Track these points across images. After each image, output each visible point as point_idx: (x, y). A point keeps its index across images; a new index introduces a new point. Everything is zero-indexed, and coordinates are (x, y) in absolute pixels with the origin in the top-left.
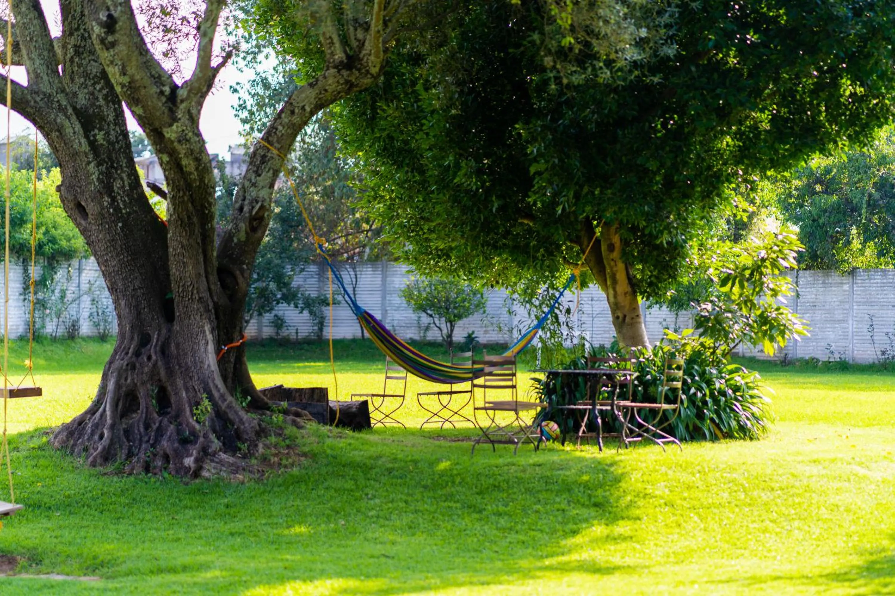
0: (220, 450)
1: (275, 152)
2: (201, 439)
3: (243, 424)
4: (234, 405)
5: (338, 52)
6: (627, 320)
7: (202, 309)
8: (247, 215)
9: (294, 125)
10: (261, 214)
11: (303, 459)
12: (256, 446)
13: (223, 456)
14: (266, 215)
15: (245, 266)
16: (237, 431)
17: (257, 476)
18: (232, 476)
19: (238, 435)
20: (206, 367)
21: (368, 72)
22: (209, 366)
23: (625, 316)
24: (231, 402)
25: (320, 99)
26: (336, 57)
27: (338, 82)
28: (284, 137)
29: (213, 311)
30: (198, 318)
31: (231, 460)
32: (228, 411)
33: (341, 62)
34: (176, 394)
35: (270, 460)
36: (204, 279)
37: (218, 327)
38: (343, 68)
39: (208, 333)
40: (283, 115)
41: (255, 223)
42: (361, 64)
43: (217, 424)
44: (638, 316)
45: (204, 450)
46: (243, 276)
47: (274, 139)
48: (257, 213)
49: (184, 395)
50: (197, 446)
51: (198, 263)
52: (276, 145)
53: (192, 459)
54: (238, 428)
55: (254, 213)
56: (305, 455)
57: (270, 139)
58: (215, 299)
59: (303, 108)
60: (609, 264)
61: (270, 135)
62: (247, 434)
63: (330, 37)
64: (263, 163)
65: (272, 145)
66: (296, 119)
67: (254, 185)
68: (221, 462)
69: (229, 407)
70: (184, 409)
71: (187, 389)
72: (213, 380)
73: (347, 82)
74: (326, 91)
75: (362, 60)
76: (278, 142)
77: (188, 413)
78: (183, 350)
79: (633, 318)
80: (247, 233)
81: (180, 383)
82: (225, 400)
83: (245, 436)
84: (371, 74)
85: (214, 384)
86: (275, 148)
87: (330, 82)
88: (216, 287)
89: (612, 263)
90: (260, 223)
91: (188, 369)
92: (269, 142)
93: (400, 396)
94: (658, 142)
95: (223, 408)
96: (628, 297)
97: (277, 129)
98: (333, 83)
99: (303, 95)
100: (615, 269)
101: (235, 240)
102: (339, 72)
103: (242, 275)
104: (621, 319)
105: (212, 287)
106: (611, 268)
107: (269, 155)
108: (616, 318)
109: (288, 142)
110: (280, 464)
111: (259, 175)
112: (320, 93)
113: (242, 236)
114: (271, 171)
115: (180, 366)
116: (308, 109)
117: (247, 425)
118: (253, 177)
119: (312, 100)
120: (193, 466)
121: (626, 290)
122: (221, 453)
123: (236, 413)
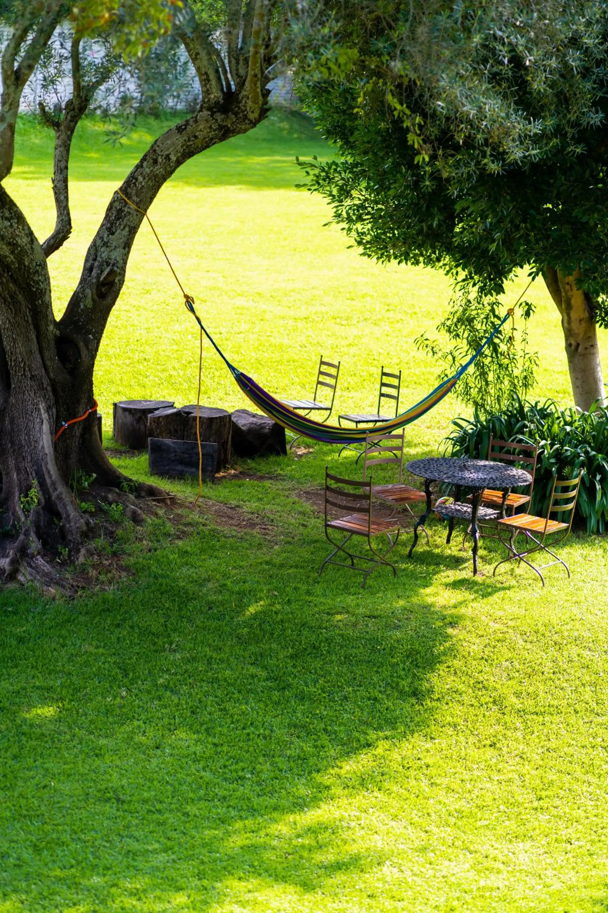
0: (39, 554)
1: (133, 206)
2: (22, 537)
3: (69, 522)
4: (64, 496)
5: (214, 90)
6: (580, 349)
7: (35, 387)
8: (94, 281)
9: (156, 176)
10: (111, 278)
11: (124, 574)
12: (79, 551)
13: (40, 561)
14: (116, 281)
15: (91, 336)
16: (62, 529)
17: (68, 593)
18: (45, 588)
19: (63, 535)
20: (40, 447)
21: (246, 117)
22: (43, 447)
23: (578, 345)
24: (61, 493)
25: (187, 146)
26: (212, 96)
27: (210, 127)
28: (144, 190)
29: (49, 388)
30: (32, 395)
31: (47, 568)
32: (58, 502)
33: (217, 103)
34: (8, 474)
35: (88, 573)
36: (38, 356)
37: (57, 402)
38: (218, 111)
39: (42, 411)
40: (145, 164)
41: (103, 290)
42: (239, 108)
43: (42, 518)
44: (592, 346)
45: (23, 551)
46: (88, 349)
47: (132, 191)
48: (105, 278)
49: (15, 476)
50: (16, 544)
51: (29, 340)
52: (134, 198)
53: (8, 560)
54: (64, 526)
55: (102, 279)
56: (126, 569)
57: (129, 190)
58: (52, 375)
59: (168, 157)
60: (564, 288)
61: (129, 186)
62: (72, 534)
63: (206, 73)
64: (118, 219)
65: (129, 198)
66: (159, 170)
67: (106, 244)
68: (36, 568)
69: (59, 498)
70: (13, 494)
71: (18, 470)
72: (46, 464)
73: (221, 127)
74: (196, 137)
75: (240, 102)
76: (137, 195)
77: (17, 498)
78: (17, 426)
79: (586, 348)
80: (93, 300)
81: (11, 462)
82: (56, 489)
83: (70, 538)
84: (249, 120)
85: (47, 469)
86: (133, 202)
87: (201, 127)
88: (53, 361)
89: (567, 287)
90: (110, 289)
91: (21, 447)
92: (127, 194)
93: (326, 409)
94: (599, 193)
95: (53, 498)
96: (584, 324)
97: (137, 179)
98: (204, 128)
99: (169, 142)
100: (570, 293)
101: (82, 306)
102: (212, 116)
103: (87, 346)
104: (573, 347)
105: (48, 363)
106: (566, 292)
107: (126, 209)
108: (569, 346)
109: (149, 195)
110: (97, 579)
111: (113, 234)
112: (189, 140)
113: (89, 303)
114: (127, 229)
115: (13, 443)
116: (173, 158)
117: (72, 524)
118: (105, 236)
119: (179, 147)
120: (7, 568)
121: (582, 316)
122: (39, 557)
123: (65, 505)
